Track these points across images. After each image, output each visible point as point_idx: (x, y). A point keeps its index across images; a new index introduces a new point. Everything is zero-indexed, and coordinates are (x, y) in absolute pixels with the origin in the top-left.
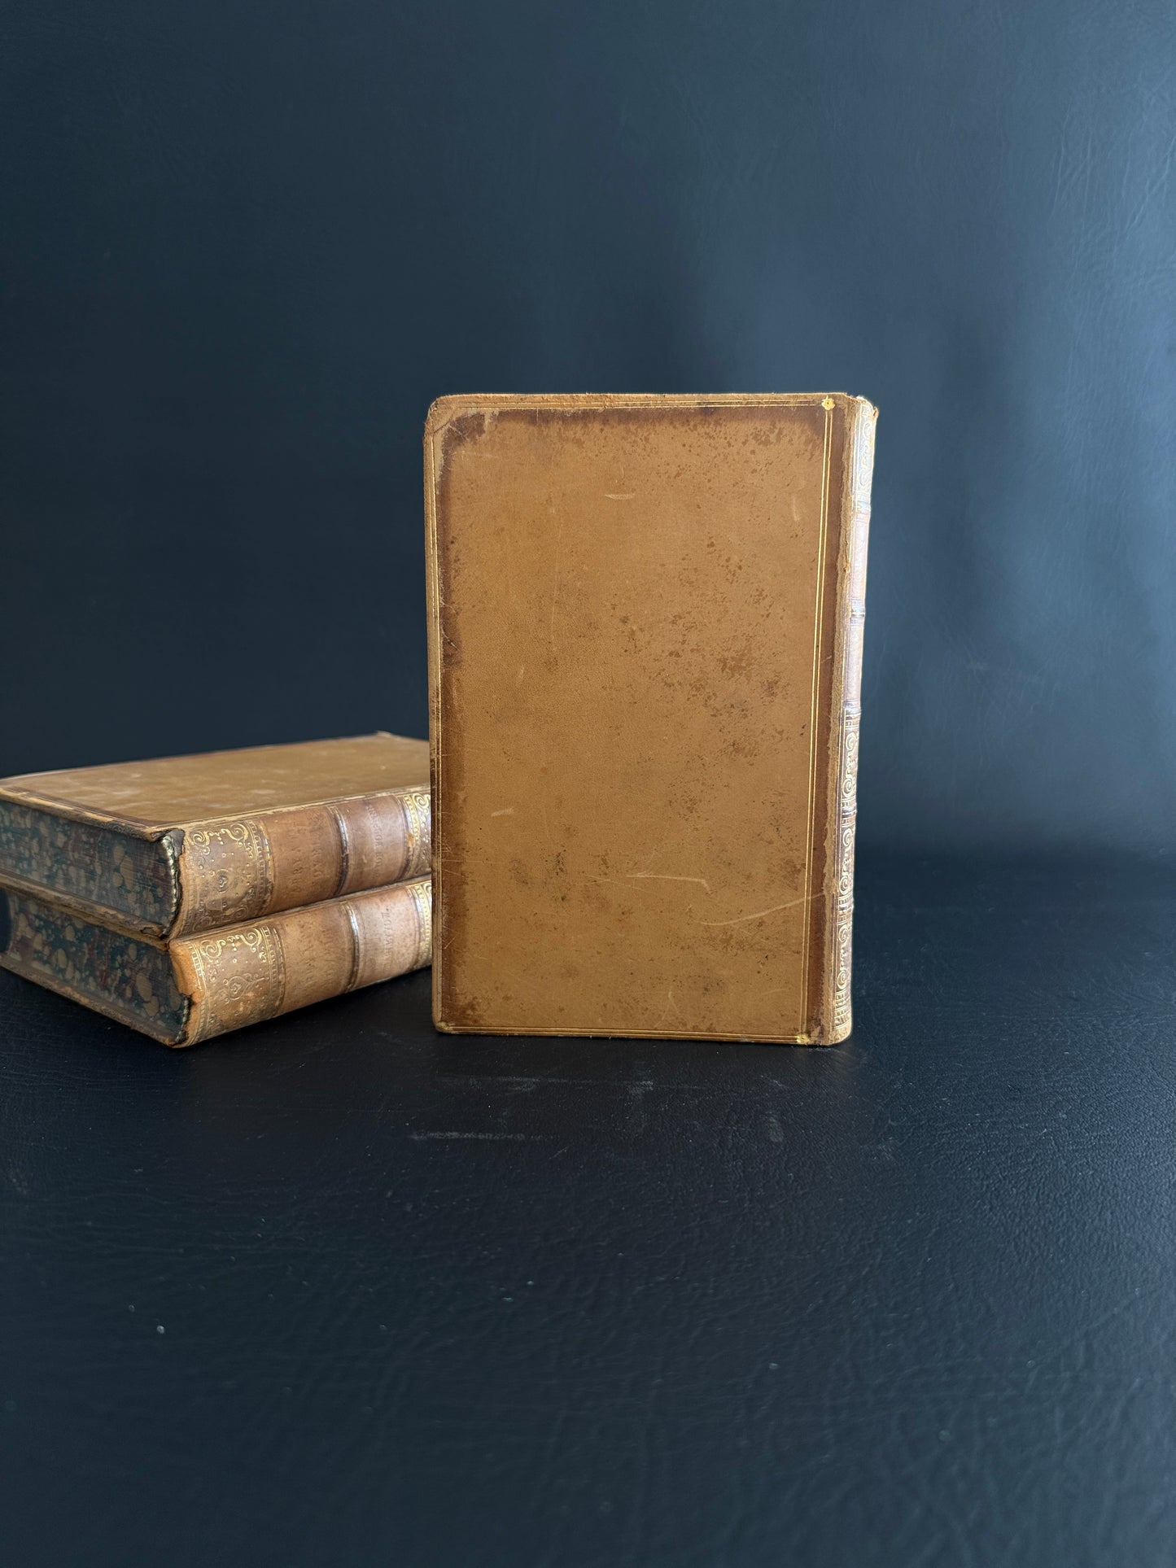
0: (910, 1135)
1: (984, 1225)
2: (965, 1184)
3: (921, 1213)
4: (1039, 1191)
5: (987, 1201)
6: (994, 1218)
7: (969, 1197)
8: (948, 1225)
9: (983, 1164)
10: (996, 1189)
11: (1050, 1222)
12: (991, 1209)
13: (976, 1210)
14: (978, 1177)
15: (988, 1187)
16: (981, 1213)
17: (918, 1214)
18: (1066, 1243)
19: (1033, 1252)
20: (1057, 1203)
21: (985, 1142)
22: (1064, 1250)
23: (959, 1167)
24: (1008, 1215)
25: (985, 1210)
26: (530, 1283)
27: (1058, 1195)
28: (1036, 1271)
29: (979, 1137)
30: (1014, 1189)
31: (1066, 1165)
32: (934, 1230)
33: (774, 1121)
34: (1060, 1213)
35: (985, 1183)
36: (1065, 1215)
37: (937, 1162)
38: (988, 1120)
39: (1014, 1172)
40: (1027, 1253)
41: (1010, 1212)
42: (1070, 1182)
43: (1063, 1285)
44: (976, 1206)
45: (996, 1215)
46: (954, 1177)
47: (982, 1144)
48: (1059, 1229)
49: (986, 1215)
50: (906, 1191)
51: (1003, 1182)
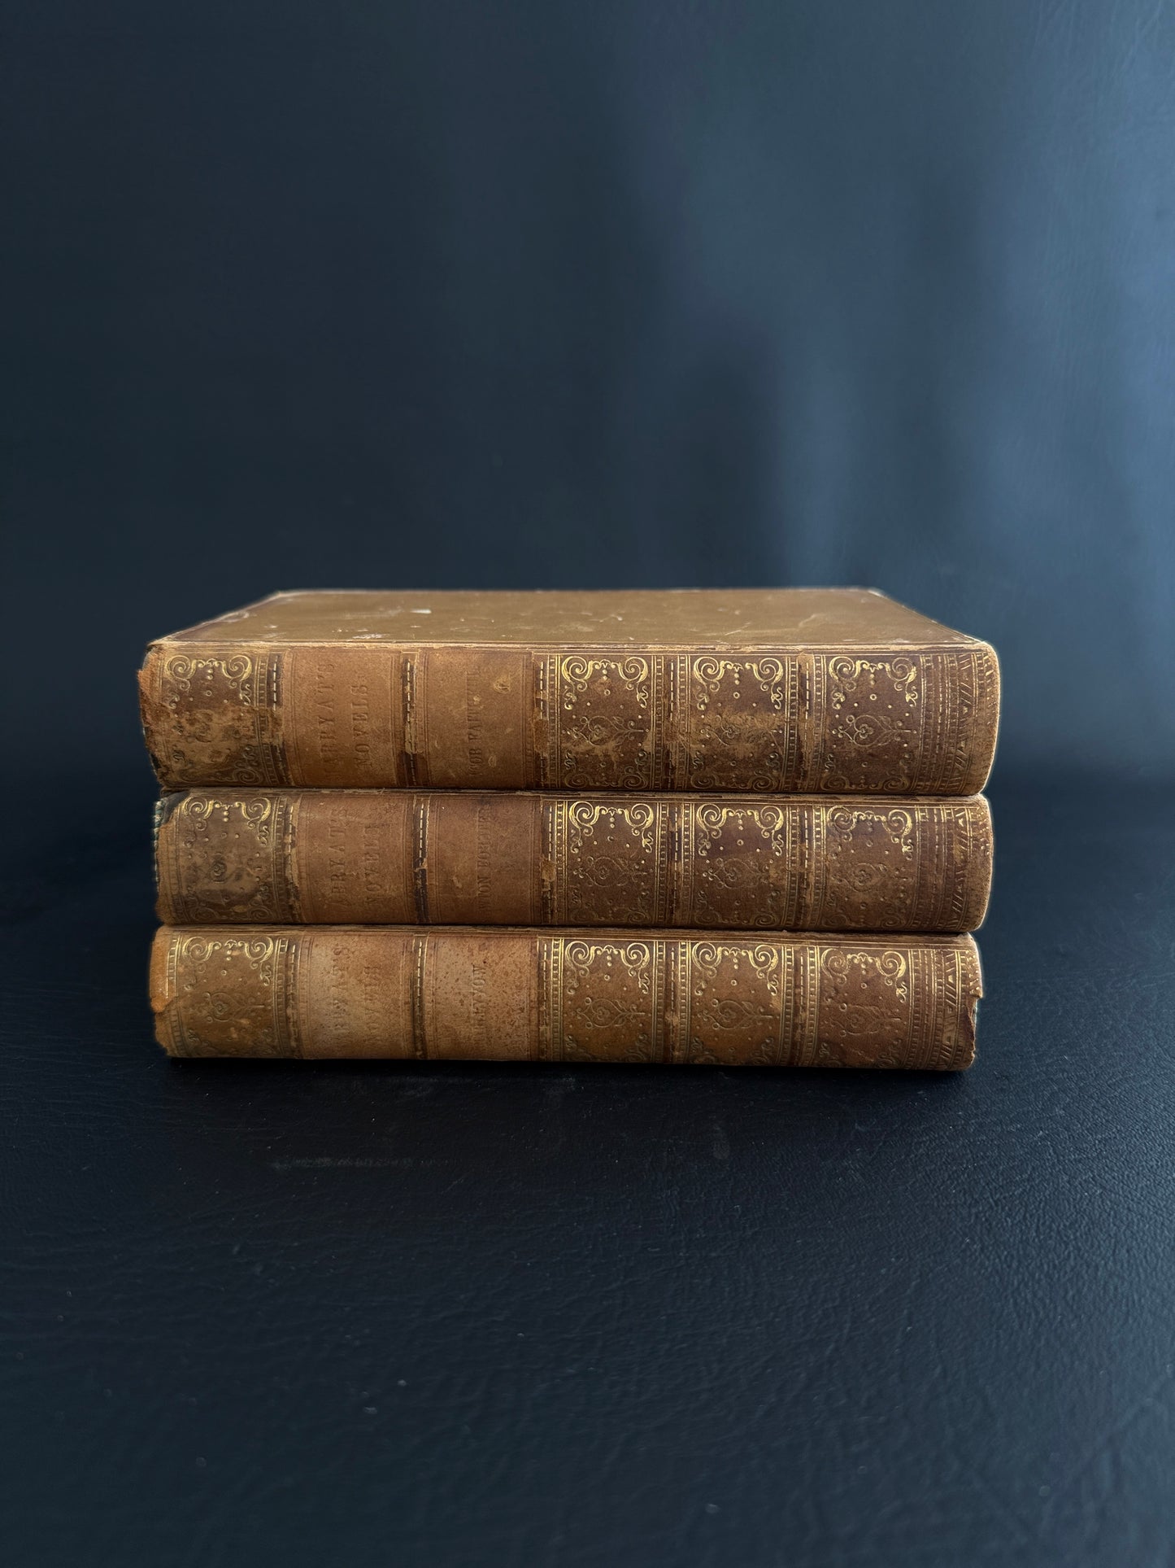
0: (881, 1144)
1: (975, 1273)
2: (949, 1214)
3: (898, 1258)
4: (1039, 1220)
5: (976, 1238)
6: (987, 1263)
7: (954, 1233)
8: (931, 1275)
9: (969, 1183)
10: (987, 1220)
11: (1055, 1266)
12: (982, 1249)
13: (964, 1251)
14: (965, 1203)
15: (977, 1217)
16: (970, 1256)
17: (893, 1259)
18: (1076, 1298)
19: (1037, 1313)
20: (1062, 1238)
21: (971, 1152)
22: (1075, 1307)
23: (942, 1188)
24: (1003, 1258)
25: (976, 1251)
26: (402, 1382)
27: (1062, 1226)
28: (1043, 1342)
29: (963, 1146)
30: (1008, 1219)
31: (1069, 1182)
32: (914, 1283)
33: (718, 1129)
34: (1066, 1253)
35: (974, 1211)
36: (1072, 1254)
37: (914, 1182)
38: (973, 1121)
39: (1007, 1195)
40: (1030, 1315)
41: (1006, 1253)
42: (1075, 1207)
43: (1077, 1363)
44: (963, 1246)
45: (988, 1258)
46: (936, 1204)
47: (967, 1154)
48: (1067, 1277)
49: (976, 1258)
50: (878, 1226)
51: (995, 1209)
